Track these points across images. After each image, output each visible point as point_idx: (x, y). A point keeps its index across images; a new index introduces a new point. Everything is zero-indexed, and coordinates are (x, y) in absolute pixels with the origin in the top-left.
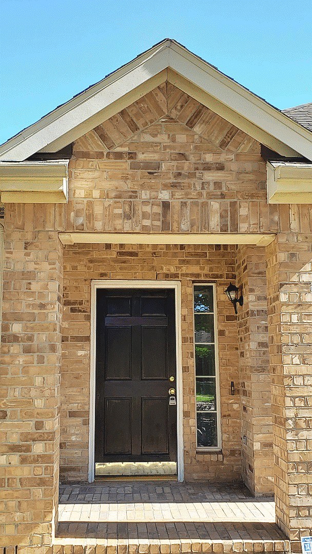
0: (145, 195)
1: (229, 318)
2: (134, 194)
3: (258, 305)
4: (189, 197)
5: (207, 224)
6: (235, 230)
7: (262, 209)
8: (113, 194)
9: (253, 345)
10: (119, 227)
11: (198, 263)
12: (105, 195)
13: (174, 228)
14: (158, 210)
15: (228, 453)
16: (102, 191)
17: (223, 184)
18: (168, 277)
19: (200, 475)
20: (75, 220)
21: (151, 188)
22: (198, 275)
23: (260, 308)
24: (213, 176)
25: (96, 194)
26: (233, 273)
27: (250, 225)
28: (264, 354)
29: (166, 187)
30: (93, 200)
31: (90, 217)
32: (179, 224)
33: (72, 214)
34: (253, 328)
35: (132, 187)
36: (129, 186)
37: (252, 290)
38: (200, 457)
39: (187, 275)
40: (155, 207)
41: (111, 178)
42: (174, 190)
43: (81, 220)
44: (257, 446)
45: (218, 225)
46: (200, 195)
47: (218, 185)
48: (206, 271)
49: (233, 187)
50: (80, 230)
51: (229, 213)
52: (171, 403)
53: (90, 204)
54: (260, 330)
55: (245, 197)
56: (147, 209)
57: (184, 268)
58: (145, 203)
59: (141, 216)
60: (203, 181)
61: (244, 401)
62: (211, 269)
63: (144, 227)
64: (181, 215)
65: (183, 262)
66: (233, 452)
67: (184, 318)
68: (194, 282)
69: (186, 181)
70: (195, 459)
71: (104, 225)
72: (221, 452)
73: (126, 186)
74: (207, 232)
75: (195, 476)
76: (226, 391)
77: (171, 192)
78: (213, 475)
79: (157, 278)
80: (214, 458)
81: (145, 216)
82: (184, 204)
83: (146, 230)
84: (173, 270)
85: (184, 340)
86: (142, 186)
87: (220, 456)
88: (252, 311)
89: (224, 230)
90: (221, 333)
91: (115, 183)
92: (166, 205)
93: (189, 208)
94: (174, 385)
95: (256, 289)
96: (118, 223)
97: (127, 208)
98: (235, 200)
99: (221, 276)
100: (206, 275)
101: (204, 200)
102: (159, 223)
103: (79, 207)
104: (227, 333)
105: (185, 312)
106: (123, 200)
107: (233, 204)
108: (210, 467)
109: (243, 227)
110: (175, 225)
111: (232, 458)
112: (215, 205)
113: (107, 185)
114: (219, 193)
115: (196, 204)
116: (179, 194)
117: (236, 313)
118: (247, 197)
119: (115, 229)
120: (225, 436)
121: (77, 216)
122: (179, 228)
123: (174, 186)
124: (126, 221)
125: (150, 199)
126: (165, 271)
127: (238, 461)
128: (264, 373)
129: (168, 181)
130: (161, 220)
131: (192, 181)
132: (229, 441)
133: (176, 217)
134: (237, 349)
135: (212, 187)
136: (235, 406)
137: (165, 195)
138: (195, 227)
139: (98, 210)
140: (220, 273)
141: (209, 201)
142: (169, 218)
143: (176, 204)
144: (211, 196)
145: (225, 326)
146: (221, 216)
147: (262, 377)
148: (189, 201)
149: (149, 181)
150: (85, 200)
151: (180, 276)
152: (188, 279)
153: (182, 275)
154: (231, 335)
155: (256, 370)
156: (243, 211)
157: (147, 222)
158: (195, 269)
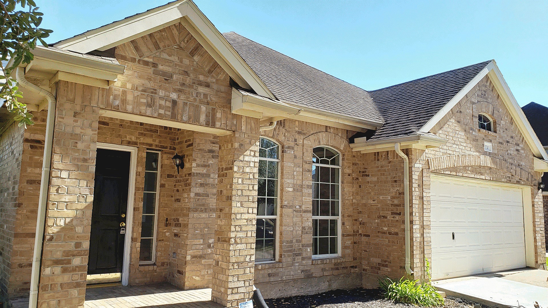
0: (161, 93)
1: (169, 176)
2: (154, 91)
3: (198, 170)
4: (188, 100)
5: (198, 120)
6: (213, 126)
7: (228, 115)
8: (141, 89)
9: (192, 195)
10: (143, 112)
11: (151, 136)
12: (135, 88)
13: (179, 118)
14: (169, 104)
15: (160, 264)
16: (133, 86)
17: (209, 96)
18: (129, 143)
19: (140, 280)
20: (113, 102)
21: (166, 89)
22: (151, 145)
23: (198, 172)
24: (203, 90)
25: (129, 86)
26: (174, 146)
27: (221, 123)
28: (198, 200)
29: (175, 90)
30: (127, 90)
31: (124, 101)
32: (182, 116)
33: (111, 97)
34: (193, 184)
35: (154, 86)
36: (152, 85)
37: (195, 160)
38: (142, 268)
39: (143, 144)
40: (167, 102)
41: (140, 77)
42: (180, 93)
43: (117, 103)
44: (188, 258)
45: (204, 121)
46: (195, 100)
47: (205, 95)
48: (157, 143)
49: (213, 99)
50: (116, 109)
51: (211, 115)
52: (122, 232)
53: (124, 93)
54: (197, 185)
55: (220, 107)
56: (163, 102)
57: (142, 139)
58: (161, 98)
59: (158, 107)
60: (197, 91)
61: (176, 230)
62: (160, 142)
63: (159, 114)
64: (183, 110)
65: (141, 134)
66: (163, 264)
67: (138, 174)
68: (148, 149)
69: (188, 89)
70: (138, 269)
71: (133, 108)
72: (154, 264)
73: (149, 85)
74: (198, 124)
75: (137, 281)
76: (162, 225)
77: (178, 94)
78: (149, 279)
79: (122, 143)
80: (151, 268)
81: (161, 107)
82: (185, 104)
83: (160, 117)
84: (134, 139)
85: (137, 189)
86: (160, 87)
87: (155, 267)
88: (194, 173)
89: (207, 125)
90: (162, 186)
91: (142, 81)
92: (174, 103)
93: (188, 107)
94: (124, 220)
95: (198, 159)
96: (143, 108)
97: (149, 99)
98: (215, 107)
99: (166, 148)
100: (156, 146)
101: (197, 104)
102: (169, 113)
103: (116, 93)
104: (166, 186)
105: (140, 169)
106: (147, 94)
107: (213, 109)
108: (148, 275)
109: (218, 124)
110: (179, 116)
111: (163, 268)
112: (203, 108)
113: (138, 82)
114: (206, 101)
115: (193, 105)
116: (183, 97)
117: (179, 173)
118: (221, 107)
119: (141, 112)
120: (159, 253)
121: (114, 99)
122: (182, 118)
123: (180, 91)
124: (148, 108)
125: (165, 96)
126: (128, 139)
127: (166, 269)
128: (197, 212)
129: (177, 87)
130: (171, 112)
131: (191, 90)
132: (161, 256)
133: (180, 111)
134: (172, 197)
135: (202, 96)
136: (167, 234)
137: (174, 96)
138: (191, 120)
139: (130, 97)
140: (165, 145)
141: (200, 105)
142: (176, 111)
143: (180, 103)
144: (201, 102)
145: (165, 181)
146: (206, 116)
147: (195, 215)
148: (189, 102)
149: (165, 84)
150: (121, 89)
151: (138, 144)
152: (144, 146)
153: (141, 143)
154: (169, 187)
155: (193, 211)
156: (219, 115)
157: (162, 111)
158: (149, 140)
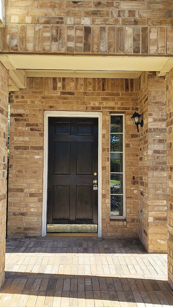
0: (69, 21)
1: (133, 136)
2: (60, 21)
3: (155, 125)
4: (107, 23)
5: (122, 47)
6: (146, 53)
7: (168, 33)
8: (43, 20)
9: (150, 152)
10: (47, 48)
11: (113, 100)
12: (36, 21)
13: (94, 49)
14: (81, 34)
15: (130, 220)
16: (33, 18)
17: (137, 13)
18: (94, 109)
19: (112, 234)
20: (10, 42)
21: (75, 15)
22: (113, 108)
23: (155, 127)
24: (128, 6)
25: (28, 20)
26: (137, 106)
27: (158, 48)
28: (157, 158)
29: (87, 14)
30: (26, 25)
31: (23, 40)
32: (98, 46)
33: (8, 37)
34: (150, 140)
35: (59, 14)
36: (57, 13)
37: (151, 115)
38: (112, 223)
39: (106, 108)
40: (78, 31)
41: (41, 6)
42: (95, 17)
43: (15, 42)
44: (151, 220)
45: (131, 47)
46: (117, 21)
47: (132, 13)
48: (119, 105)
49: (145, 15)
50: (14, 50)
51: (141, 37)
52: (95, 188)
53: (24, 29)
54: (156, 142)
55: (155, 24)
56: (72, 33)
57: (104, 103)
58: (70, 28)
59: (66, 40)
60: (119, 9)
61: (142, 188)
62: (122, 104)
63: (68, 48)
64: (100, 38)
65: (104, 99)
66: (133, 220)
67: (104, 136)
68: (111, 112)
69: (105, 9)
70: (109, 224)
71: (35, 46)
72: (125, 220)
73: (54, 13)
74: (122, 53)
75: (109, 234)
76: (130, 182)
77: (92, 19)
78: (120, 234)
79: (86, 110)
80: (121, 223)
81: (70, 38)
82: (102, 29)
83: (70, 52)
84: (97, 104)
85: (104, 150)
86: (68, 14)
87: (125, 223)
88: (151, 129)
89: (136, 52)
90: (127, 146)
91: (44, 11)
92: (87, 30)
93: (107, 32)
94: (96, 178)
95: (154, 114)
96: (47, 45)
97: (54, 31)
98: (146, 26)
99: (129, 109)
100: (119, 108)
101: (119, 26)
102: (81, 45)
103: (14, 30)
104: (131, 145)
105: (105, 132)
106: (51, 25)
107: (144, 30)
108: (118, 230)
109: (152, 49)
110: (95, 46)
111: (133, 224)
112: (129, 30)
113: (39, 12)
114: (133, 20)
115: (113, 29)
116: (99, 20)
117: (138, 132)
118: (156, 24)
119: (44, 50)
120: (128, 210)
121: (12, 38)
122: (98, 49)
123: (95, 13)
124: (53, 43)
125: (74, 24)
126: (92, 105)
127: (136, 225)
128: (157, 171)
129: (90, 9)
130: (83, 42)
131: (110, 9)
132: (131, 213)
133: (96, 40)
134: (137, 156)
135: (127, 14)
136: (135, 192)
137: (87, 21)
138: (112, 49)
139: (30, 33)
140: (128, 106)
141: (124, 27)
142: (90, 41)
143: (96, 29)
144: (126, 22)
145: (130, 141)
146: (134, 40)
147: (156, 173)
148: (107, 27)
149: (73, 9)
150: (19, 25)
151: (102, 109)
152: (107, 110)
153: (103, 108)
154: (134, 147)
155: (152, 169)
156: (153, 36)
157: (71, 44)
158: (111, 104)
